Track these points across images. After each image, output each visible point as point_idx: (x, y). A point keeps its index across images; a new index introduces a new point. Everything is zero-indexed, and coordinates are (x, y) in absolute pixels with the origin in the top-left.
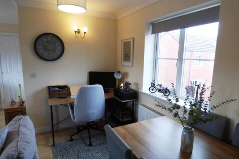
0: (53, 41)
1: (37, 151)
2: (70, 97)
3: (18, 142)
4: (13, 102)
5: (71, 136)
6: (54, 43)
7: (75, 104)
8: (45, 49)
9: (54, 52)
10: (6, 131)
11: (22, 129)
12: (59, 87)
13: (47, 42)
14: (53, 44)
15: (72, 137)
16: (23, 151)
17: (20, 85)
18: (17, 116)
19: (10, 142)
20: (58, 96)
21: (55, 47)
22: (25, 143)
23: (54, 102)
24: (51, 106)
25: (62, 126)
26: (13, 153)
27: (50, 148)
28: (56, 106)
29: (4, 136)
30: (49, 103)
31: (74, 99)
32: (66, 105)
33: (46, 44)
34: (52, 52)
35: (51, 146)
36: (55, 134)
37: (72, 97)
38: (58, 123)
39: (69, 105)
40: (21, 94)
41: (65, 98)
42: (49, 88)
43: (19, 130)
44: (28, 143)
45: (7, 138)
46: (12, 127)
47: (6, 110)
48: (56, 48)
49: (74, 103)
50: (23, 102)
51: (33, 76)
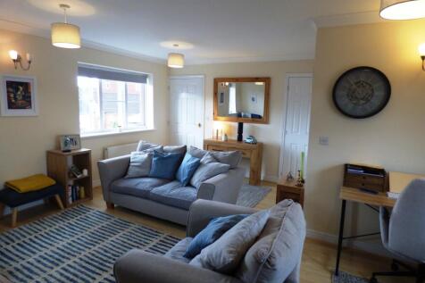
0: (369, 82)
1: (299, 266)
2: (387, 196)
3: (275, 238)
4: (290, 178)
5: (374, 274)
6: (370, 86)
7: (394, 211)
8: (352, 96)
9: (368, 101)
10: (267, 216)
11: (287, 222)
12: (367, 169)
13: (356, 83)
14: (368, 86)
15: (377, 277)
16: (276, 254)
17: (303, 154)
18: (286, 200)
19: (268, 233)
20: (360, 185)
21: (370, 92)
22: (283, 245)
23: (351, 195)
24: (344, 202)
25: (359, 244)
26: (265, 251)
27: (329, 275)
28: (356, 204)
29: (263, 221)
30: (341, 193)
31: (394, 200)
32: (375, 209)
33: (354, 86)
34: (362, 102)
35: (331, 272)
36: (342, 254)
37: (390, 195)
38: (354, 237)
39: (380, 210)
40: (302, 168)
41: (375, 193)
42: (347, 166)
43: (282, 221)
44: (287, 246)
45: (265, 226)
46: (275, 214)
47: (279, 187)
48: (372, 95)
49: (392, 208)
50: (303, 182)
51: (324, 141)
